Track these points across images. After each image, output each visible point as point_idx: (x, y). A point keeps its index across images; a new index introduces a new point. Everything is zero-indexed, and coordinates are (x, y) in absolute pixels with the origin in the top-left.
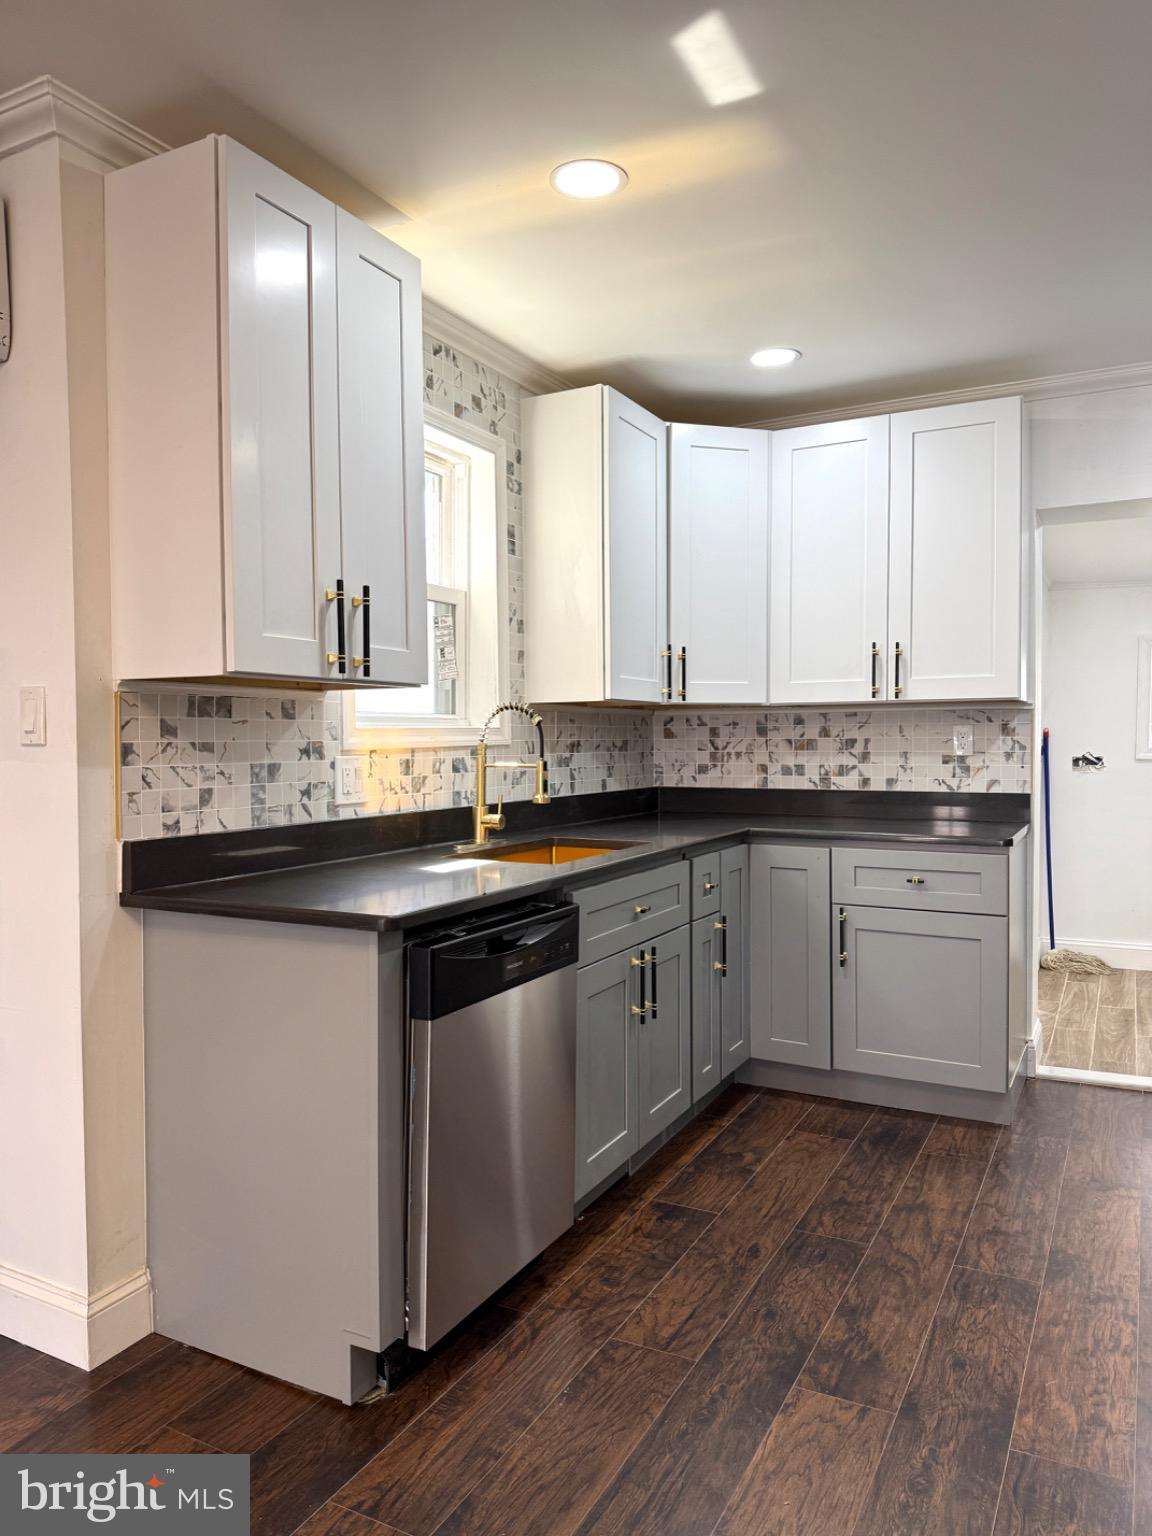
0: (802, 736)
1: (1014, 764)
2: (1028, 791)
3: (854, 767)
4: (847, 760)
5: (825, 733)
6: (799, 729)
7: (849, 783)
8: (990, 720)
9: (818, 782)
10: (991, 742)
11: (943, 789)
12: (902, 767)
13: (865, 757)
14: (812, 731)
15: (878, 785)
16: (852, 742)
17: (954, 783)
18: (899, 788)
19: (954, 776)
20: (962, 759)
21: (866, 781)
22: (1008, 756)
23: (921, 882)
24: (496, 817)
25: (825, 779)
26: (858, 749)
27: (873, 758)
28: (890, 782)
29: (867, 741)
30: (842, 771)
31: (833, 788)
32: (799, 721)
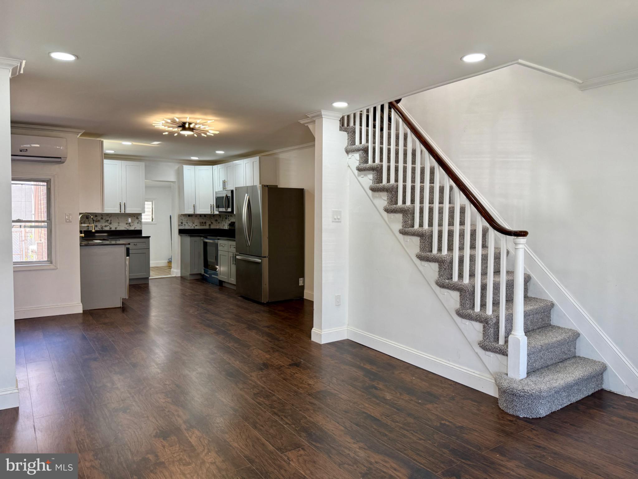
0: (97, 219)
1: (139, 224)
2: (141, 229)
3: (108, 225)
4: (107, 224)
5: (102, 218)
6: (96, 218)
7: (107, 229)
8: (134, 216)
9: (100, 228)
10: (135, 220)
11: (126, 229)
12: (118, 225)
13: (111, 223)
14: (99, 218)
15: (113, 229)
16: (108, 220)
17: (128, 228)
18: (118, 229)
19: (128, 227)
20: (129, 224)
21: (111, 228)
22: (138, 223)
23: (136, 244)
24: (83, 235)
25: (102, 228)
26: (109, 222)
27: (112, 224)
28: (116, 228)
29: (111, 220)
30: (106, 226)
31: (104, 230)
32: (96, 216)
